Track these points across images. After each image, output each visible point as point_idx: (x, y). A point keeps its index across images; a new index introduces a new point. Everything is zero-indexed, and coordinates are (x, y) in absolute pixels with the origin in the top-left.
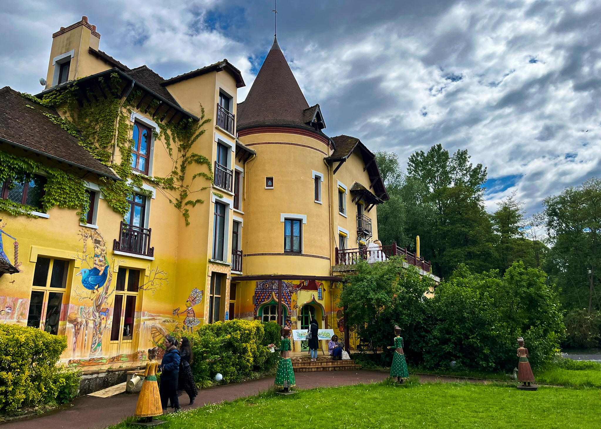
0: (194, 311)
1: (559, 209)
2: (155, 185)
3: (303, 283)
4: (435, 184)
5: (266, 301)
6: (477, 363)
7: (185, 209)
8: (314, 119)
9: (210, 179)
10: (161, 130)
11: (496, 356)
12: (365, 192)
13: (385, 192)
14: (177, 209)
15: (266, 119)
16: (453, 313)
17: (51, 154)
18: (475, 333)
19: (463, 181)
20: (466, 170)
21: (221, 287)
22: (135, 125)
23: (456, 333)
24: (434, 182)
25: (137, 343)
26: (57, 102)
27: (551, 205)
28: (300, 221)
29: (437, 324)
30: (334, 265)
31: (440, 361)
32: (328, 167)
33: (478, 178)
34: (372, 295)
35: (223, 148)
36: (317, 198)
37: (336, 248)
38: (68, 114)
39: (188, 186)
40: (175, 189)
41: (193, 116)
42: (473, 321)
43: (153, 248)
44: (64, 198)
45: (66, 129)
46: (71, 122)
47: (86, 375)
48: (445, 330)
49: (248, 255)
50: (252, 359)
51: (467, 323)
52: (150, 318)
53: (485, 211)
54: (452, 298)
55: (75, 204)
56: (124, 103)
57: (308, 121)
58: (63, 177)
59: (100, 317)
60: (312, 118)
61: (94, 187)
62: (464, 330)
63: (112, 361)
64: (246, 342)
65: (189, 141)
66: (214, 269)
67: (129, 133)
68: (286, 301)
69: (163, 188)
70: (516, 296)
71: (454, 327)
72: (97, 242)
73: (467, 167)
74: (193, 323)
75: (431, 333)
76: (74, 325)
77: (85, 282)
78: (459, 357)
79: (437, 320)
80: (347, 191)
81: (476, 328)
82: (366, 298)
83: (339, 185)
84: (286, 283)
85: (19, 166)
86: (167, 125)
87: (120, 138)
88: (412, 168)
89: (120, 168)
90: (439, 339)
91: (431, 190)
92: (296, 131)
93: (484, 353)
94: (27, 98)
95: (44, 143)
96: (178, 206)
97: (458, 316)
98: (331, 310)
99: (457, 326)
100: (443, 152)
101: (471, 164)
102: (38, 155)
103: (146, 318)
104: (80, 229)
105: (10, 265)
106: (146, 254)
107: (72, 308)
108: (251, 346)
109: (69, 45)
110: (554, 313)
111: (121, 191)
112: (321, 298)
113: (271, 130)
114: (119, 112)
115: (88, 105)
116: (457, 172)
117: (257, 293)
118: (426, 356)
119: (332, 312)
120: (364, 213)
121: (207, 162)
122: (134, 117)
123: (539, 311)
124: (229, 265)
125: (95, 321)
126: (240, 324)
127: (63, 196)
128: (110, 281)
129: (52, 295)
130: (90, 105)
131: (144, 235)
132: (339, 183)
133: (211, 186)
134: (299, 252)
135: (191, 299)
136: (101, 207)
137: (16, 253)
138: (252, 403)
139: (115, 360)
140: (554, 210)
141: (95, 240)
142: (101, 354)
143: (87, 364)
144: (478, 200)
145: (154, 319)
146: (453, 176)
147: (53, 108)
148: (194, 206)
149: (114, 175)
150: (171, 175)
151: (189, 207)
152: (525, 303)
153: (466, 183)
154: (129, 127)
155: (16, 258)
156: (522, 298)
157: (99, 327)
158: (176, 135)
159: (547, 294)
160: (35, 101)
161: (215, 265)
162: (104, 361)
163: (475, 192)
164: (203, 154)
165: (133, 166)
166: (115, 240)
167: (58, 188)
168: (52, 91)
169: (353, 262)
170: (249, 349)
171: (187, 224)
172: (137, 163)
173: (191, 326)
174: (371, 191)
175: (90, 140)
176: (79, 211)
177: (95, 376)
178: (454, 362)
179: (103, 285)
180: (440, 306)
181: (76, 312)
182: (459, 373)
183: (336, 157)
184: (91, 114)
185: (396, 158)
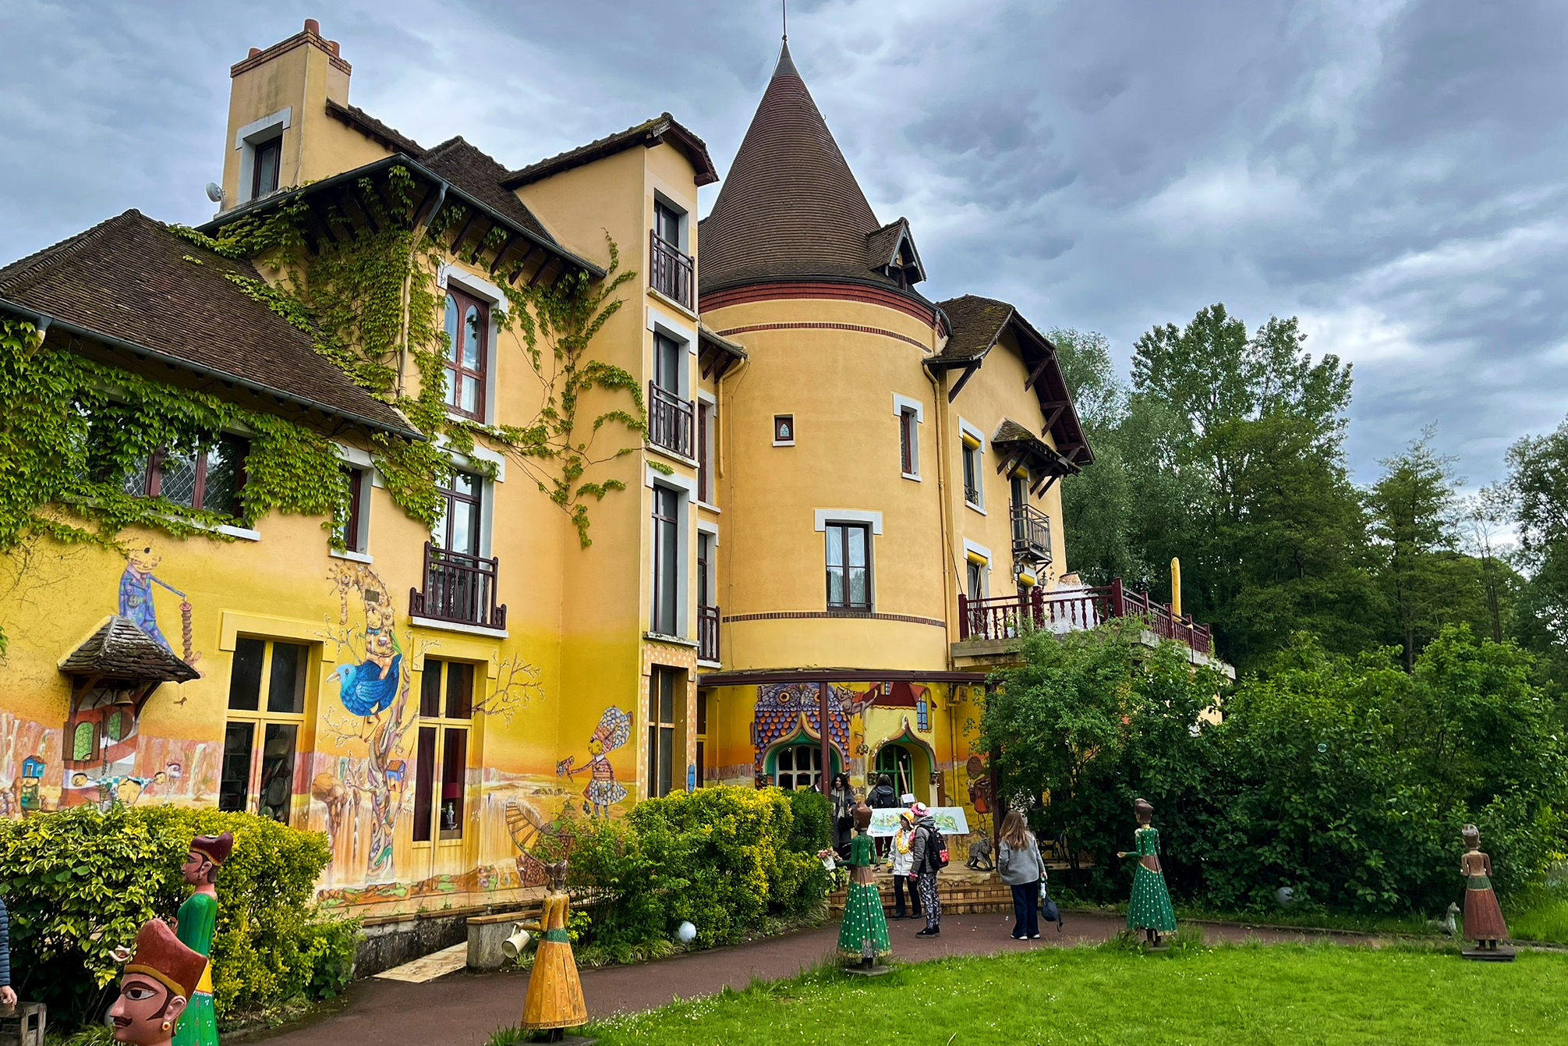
0: (611, 763)
1: (1553, 472)
2: (502, 448)
3: (878, 688)
4: (1209, 413)
5: (786, 737)
6: (1351, 894)
7: (577, 506)
8: (895, 259)
9: (640, 427)
10: (511, 304)
11: (1400, 873)
12: (1033, 447)
13: (1082, 443)
14: (557, 507)
15: (771, 263)
16: (1284, 762)
17: (258, 381)
18: (1344, 814)
19: (1286, 404)
20: (1293, 372)
21: (674, 702)
22: (449, 296)
23: (1291, 815)
24: (1206, 409)
25: (474, 846)
26: (253, 245)
27: (1530, 462)
28: (866, 527)
29: (1238, 792)
30: (958, 639)
31: (1250, 889)
32: (933, 383)
33: (1327, 393)
34: (1066, 720)
35: (669, 343)
36: (907, 466)
37: (962, 597)
38: (284, 274)
39: (582, 447)
40: (550, 454)
41: (589, 264)
42: (1338, 783)
43: (503, 606)
44: (291, 489)
45: (282, 313)
46: (293, 295)
47: (370, 926)
48: (1263, 809)
49: (736, 619)
50: (765, 885)
51: (1322, 789)
52: (503, 783)
53: (1347, 483)
54: (1281, 723)
55: (317, 503)
56: (422, 241)
57: (879, 264)
58: (287, 437)
59: (385, 783)
60: (888, 256)
61: (357, 457)
62: (1313, 807)
63: (418, 893)
64: (750, 842)
65: (580, 329)
66: (656, 658)
67: (434, 316)
68: (837, 734)
69: (523, 454)
70: (1450, 717)
71: (1288, 799)
72: (371, 596)
73: (1297, 364)
74: (609, 794)
75: (1223, 816)
76: (327, 803)
77: (347, 696)
78: (1301, 878)
79: (1240, 782)
80: (983, 443)
81: (1345, 801)
82: (1052, 728)
83: (964, 431)
84: (835, 688)
85: (185, 413)
86: (526, 291)
87: (415, 331)
88: (1145, 370)
89: (417, 408)
90: (1245, 831)
91: (1199, 430)
92: (849, 292)
93: (1369, 866)
94: (181, 237)
95: (239, 354)
96: (560, 498)
97: (1296, 772)
98: (953, 757)
99: (1294, 798)
100: (1229, 325)
101: (1308, 357)
102: (228, 384)
103: (494, 783)
104: (332, 564)
105: (176, 660)
106: (489, 622)
107: (322, 762)
108: (762, 852)
109: (277, 94)
110: (1554, 758)
111: (423, 465)
112: (925, 726)
113: (785, 291)
114: (410, 266)
115: (332, 249)
116: (1268, 379)
117: (760, 715)
118: (1211, 875)
119: (955, 763)
120: (1030, 500)
121: (629, 383)
122: (445, 276)
123: (1511, 756)
124: (692, 647)
125: (374, 793)
126: (733, 797)
127: (289, 484)
128: (405, 692)
129: (273, 731)
130: (336, 248)
131: (481, 576)
132: (963, 424)
133: (643, 444)
134: (866, 610)
135: (600, 734)
136: (377, 506)
137: (186, 629)
138: (787, 996)
139: (425, 888)
140: (1538, 477)
141: (367, 591)
142: (393, 877)
143: (360, 900)
144: (1328, 453)
145: (512, 787)
146: (1258, 390)
147: (246, 259)
148: (599, 498)
149: (406, 426)
150: (541, 421)
151: (586, 501)
152: (1475, 734)
153: (1292, 408)
154: (435, 301)
155: (187, 642)
156: (1467, 720)
157: (386, 807)
158: (547, 316)
159: (1534, 710)
160: (203, 245)
161: (659, 648)
162: (401, 892)
163: (1319, 432)
164: (619, 362)
165: (449, 400)
166: (413, 590)
167: (278, 465)
168: (240, 218)
169: (1006, 631)
170: (758, 859)
171: (585, 544)
172: (457, 393)
173: (605, 803)
174: (1047, 441)
175: (339, 339)
176: (327, 518)
177: (389, 929)
178: (1287, 890)
179: (390, 703)
180: (1247, 744)
181: (330, 772)
182: (1303, 918)
183: (954, 358)
184: (339, 273)
185: (1102, 347)
